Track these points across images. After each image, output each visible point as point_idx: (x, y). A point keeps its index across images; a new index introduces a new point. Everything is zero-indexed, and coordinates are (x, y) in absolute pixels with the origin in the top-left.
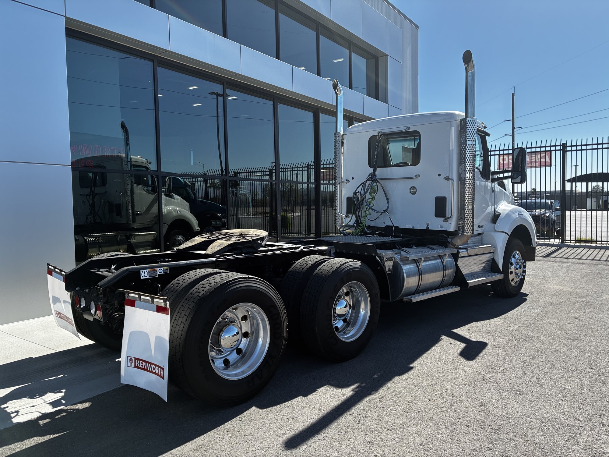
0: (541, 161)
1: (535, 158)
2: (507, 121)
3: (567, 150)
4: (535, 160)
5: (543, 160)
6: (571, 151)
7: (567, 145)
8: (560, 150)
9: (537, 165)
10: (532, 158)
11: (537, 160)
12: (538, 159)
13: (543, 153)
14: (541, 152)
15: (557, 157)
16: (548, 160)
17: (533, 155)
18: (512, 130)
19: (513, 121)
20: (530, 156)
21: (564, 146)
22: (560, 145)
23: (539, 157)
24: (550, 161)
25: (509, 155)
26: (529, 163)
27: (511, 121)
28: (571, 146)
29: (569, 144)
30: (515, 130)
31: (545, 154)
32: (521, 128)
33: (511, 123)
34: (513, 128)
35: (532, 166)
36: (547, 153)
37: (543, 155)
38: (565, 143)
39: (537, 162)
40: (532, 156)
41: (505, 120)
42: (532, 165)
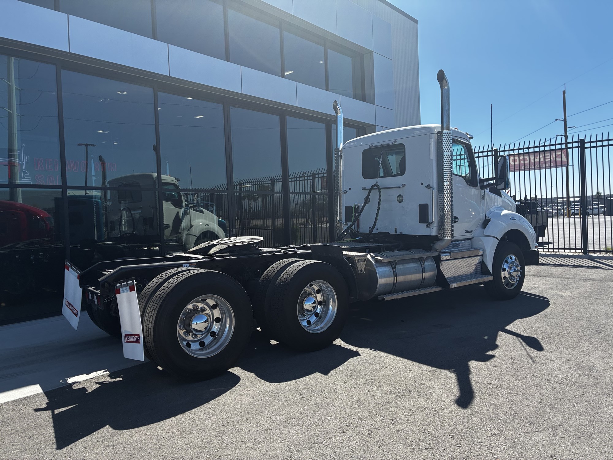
0: (557, 160)
1: (549, 157)
2: (557, 121)
3: (586, 147)
4: (549, 160)
5: (559, 159)
6: (591, 147)
7: (586, 141)
8: (578, 147)
9: (552, 165)
10: (546, 158)
11: (551, 160)
12: (553, 159)
13: (558, 151)
14: (556, 150)
15: (575, 154)
16: (564, 159)
17: (547, 153)
18: (564, 130)
19: (565, 121)
20: (544, 155)
21: (582, 143)
22: (578, 142)
23: (554, 157)
24: (566, 160)
25: (520, 155)
26: (543, 163)
27: (563, 120)
28: (590, 142)
29: (587, 140)
30: (568, 130)
31: (560, 153)
32: (574, 128)
33: (563, 122)
34: (566, 128)
35: (547, 167)
36: (563, 151)
37: (559, 153)
38: (583, 139)
39: (551, 162)
40: (546, 155)
41: (556, 120)
42: (547, 165)
